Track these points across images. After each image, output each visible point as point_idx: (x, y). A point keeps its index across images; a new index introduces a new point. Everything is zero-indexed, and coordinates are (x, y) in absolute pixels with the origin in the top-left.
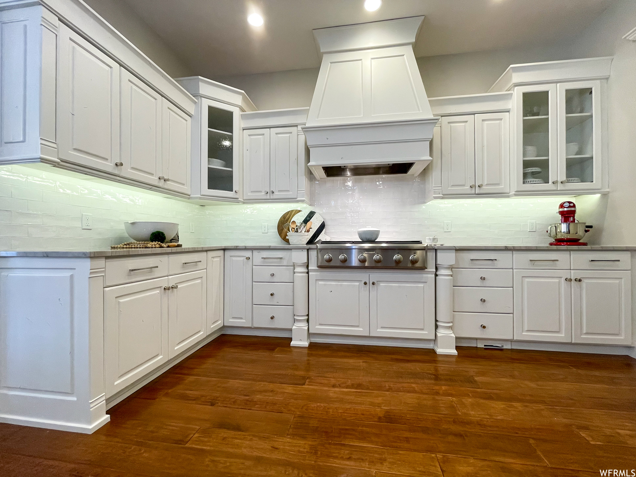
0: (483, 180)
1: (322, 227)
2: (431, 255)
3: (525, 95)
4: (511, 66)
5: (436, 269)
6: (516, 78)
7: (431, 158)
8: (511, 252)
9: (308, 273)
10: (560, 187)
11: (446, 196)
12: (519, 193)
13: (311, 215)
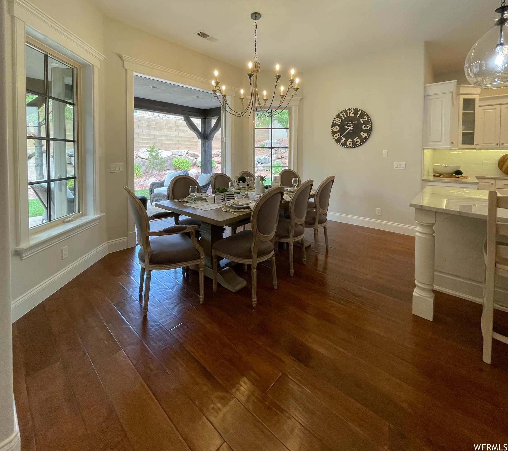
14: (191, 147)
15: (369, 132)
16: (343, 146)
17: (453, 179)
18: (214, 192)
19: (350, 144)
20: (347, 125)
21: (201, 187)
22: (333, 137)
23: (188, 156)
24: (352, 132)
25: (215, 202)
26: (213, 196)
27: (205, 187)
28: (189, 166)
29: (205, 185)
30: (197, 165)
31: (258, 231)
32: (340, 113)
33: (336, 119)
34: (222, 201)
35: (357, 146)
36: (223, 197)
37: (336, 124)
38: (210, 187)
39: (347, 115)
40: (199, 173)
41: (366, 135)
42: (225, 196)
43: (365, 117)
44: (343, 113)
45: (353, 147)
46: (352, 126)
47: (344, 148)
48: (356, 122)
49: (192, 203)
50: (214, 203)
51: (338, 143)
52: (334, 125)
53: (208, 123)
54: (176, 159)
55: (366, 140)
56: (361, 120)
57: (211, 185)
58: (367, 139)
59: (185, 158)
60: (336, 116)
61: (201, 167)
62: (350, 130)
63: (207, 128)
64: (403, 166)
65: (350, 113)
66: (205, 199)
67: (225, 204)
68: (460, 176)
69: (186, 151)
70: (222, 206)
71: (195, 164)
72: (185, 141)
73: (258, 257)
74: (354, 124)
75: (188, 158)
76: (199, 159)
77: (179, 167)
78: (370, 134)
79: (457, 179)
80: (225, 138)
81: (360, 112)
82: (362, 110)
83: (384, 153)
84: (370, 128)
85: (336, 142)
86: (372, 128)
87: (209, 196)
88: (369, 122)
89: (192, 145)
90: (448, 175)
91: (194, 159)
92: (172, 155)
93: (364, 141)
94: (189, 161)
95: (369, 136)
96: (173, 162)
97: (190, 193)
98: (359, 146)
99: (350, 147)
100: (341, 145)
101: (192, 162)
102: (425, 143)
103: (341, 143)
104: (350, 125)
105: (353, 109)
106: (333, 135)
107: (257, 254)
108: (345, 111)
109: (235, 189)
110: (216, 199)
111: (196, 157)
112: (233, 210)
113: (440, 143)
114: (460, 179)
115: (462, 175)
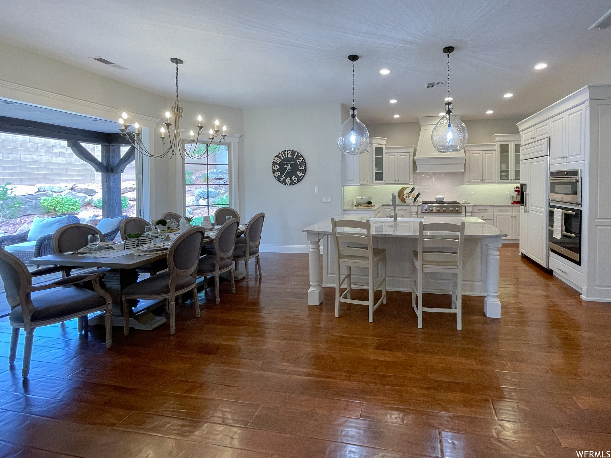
0: (485, 178)
1: (418, 195)
2: (463, 208)
3: (501, 145)
4: (495, 135)
5: (466, 213)
6: (497, 139)
7: (464, 171)
8: (493, 207)
9: (417, 215)
10: (513, 181)
11: (471, 183)
12: (498, 183)
13: (413, 189)
14: (80, 178)
15: (304, 172)
16: (282, 183)
17: (366, 207)
18: (124, 238)
19: (288, 182)
20: (286, 164)
21: (105, 235)
22: (274, 175)
23: (74, 193)
24: (290, 171)
25: (126, 249)
26: (123, 242)
27: (110, 234)
28: (77, 207)
29: (110, 233)
30: (93, 204)
31: (175, 267)
32: (279, 153)
33: (276, 159)
34: (135, 246)
35: (294, 184)
36: (137, 242)
37: (276, 164)
38: (119, 234)
39: (285, 156)
40: (97, 216)
41: (301, 174)
42: (138, 241)
43: (300, 159)
44: (282, 153)
45: (291, 185)
46: (290, 166)
47: (284, 185)
48: (293, 162)
49: (93, 253)
50: (124, 250)
51: (278, 181)
52: (274, 163)
53: (114, 151)
54: (47, 198)
55: (302, 179)
56: (298, 161)
57: (120, 232)
58: (303, 177)
59: (68, 195)
60: (276, 155)
61: (103, 208)
62: (289, 169)
63: (113, 158)
64: (329, 200)
65: (288, 154)
66: (112, 248)
67: (139, 249)
68: (370, 205)
69: (70, 186)
70: (134, 251)
71: (90, 203)
72: (66, 170)
73: (176, 291)
74: (291, 165)
75: (76, 196)
76: (98, 196)
77: (54, 210)
78: (305, 174)
79: (368, 207)
80: (141, 175)
81: (296, 154)
82: (298, 153)
83: (316, 190)
84: (304, 168)
85: (277, 179)
86: (306, 168)
87: (117, 243)
88: (304, 163)
89: (82, 176)
90: (364, 205)
91: (87, 196)
92: (38, 192)
93: (300, 179)
94: (78, 199)
95: (304, 176)
96: (42, 203)
97: (89, 243)
98: (296, 183)
99: (289, 184)
100: (281, 183)
101: (83, 200)
102: (344, 182)
103: (281, 181)
104: (288, 164)
105: (291, 151)
106: (274, 173)
107: (175, 288)
108: (284, 152)
109: (152, 233)
110: (126, 245)
111: (91, 193)
112: (148, 253)
113: (353, 182)
114: (370, 208)
115: (372, 204)
